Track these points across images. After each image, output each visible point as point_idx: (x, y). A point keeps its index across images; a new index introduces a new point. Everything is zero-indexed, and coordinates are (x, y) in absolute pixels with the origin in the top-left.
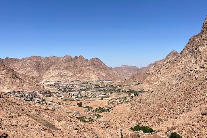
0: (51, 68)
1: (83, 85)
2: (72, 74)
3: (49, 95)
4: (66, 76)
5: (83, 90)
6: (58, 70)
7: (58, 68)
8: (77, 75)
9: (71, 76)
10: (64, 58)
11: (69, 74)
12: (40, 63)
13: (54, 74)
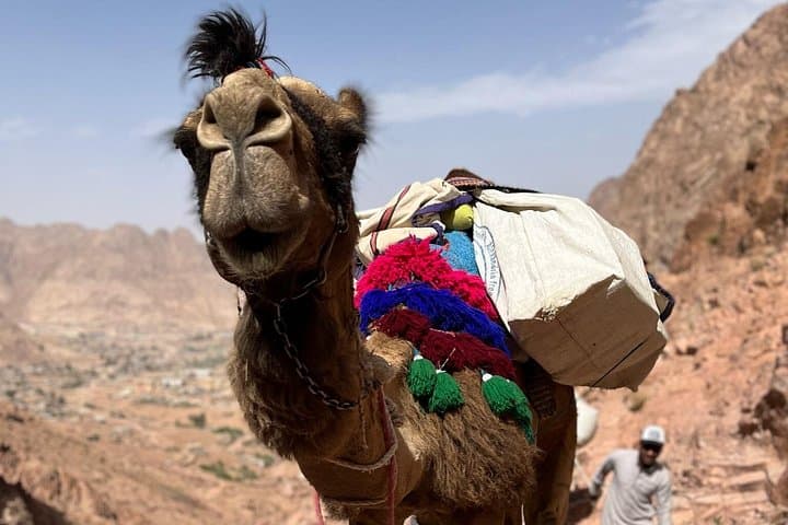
0: (60, 272)
1: (195, 345)
2: (148, 301)
3: (73, 380)
4: (123, 304)
5: (197, 365)
6: (92, 282)
7: (91, 275)
8: (168, 304)
9: (145, 309)
10: (112, 232)
11: (137, 299)
12: (12, 246)
13: (74, 298)
